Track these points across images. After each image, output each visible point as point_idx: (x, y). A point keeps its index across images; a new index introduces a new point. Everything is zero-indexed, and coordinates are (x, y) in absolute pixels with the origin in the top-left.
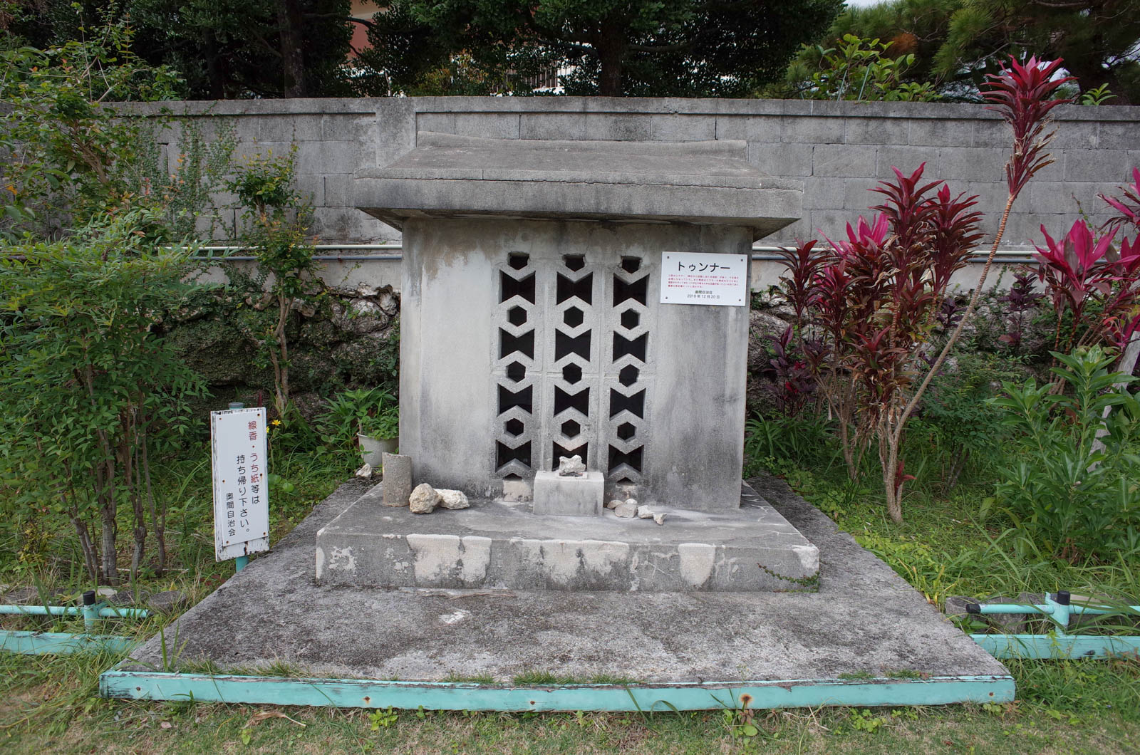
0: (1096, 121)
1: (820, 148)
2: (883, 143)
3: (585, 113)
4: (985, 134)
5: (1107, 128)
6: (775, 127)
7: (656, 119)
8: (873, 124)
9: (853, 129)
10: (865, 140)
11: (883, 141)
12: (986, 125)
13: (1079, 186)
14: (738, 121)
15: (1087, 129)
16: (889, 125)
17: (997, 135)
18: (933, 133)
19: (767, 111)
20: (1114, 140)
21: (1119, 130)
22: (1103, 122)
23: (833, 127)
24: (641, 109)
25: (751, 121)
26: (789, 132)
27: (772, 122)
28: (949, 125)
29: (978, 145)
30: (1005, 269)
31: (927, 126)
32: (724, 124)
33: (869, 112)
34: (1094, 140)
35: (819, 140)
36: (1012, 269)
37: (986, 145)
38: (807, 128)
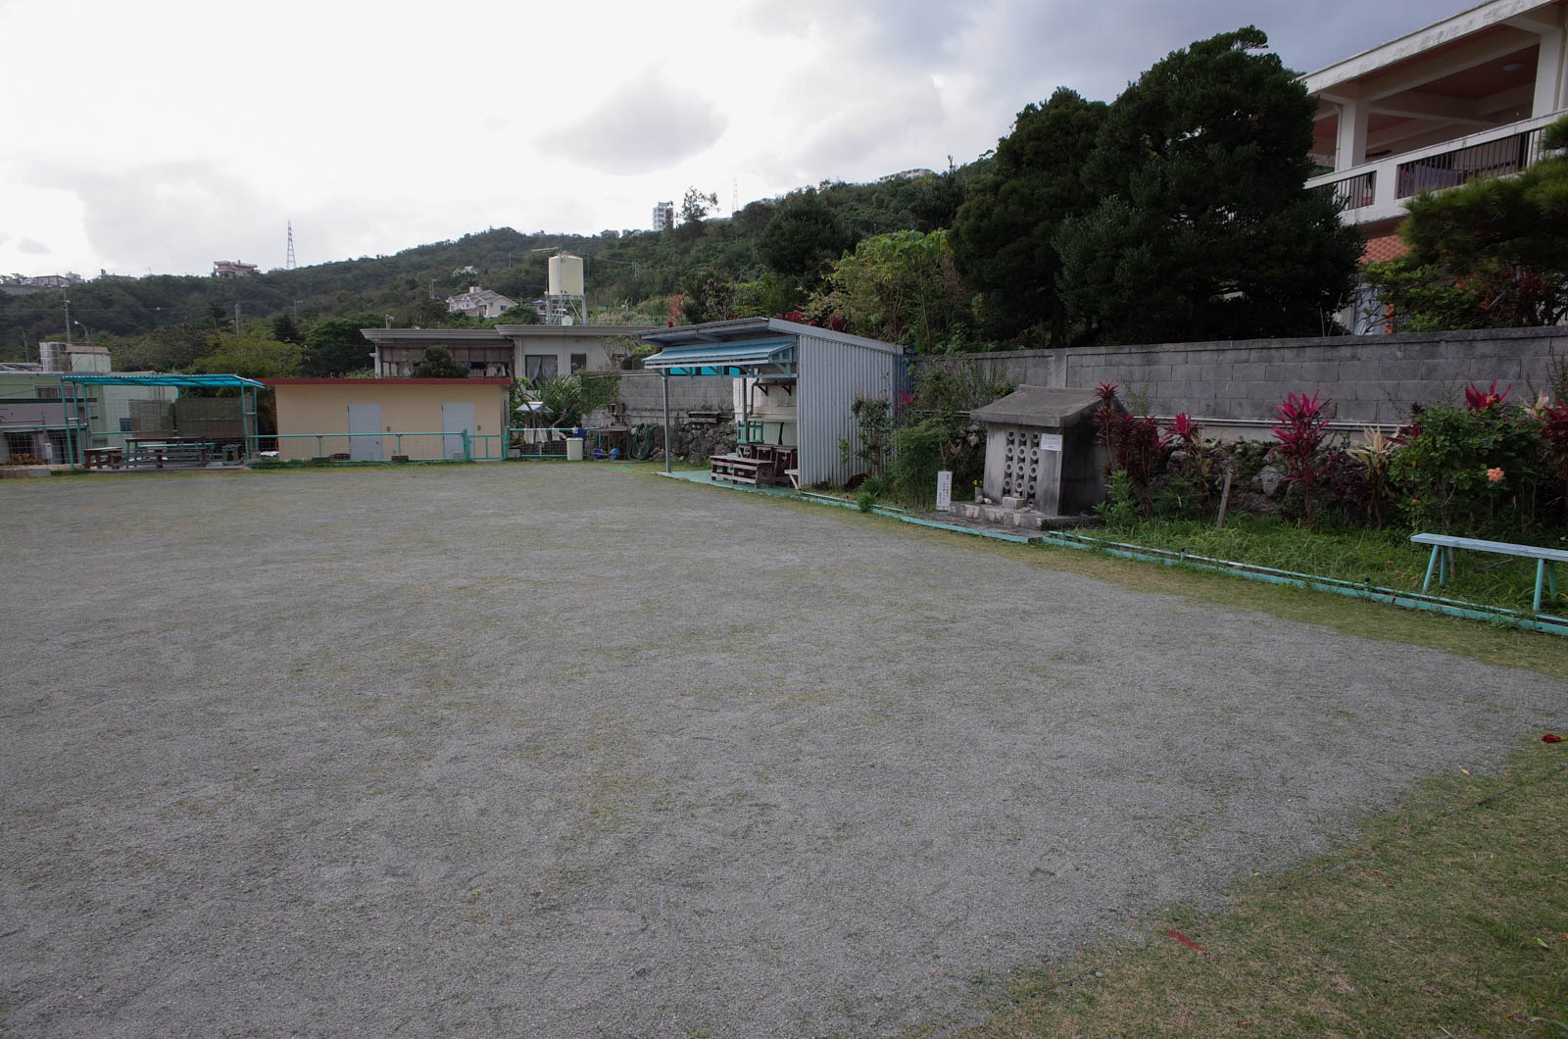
0: (1400, 343)
1: (1236, 366)
2: (1270, 362)
3: (1130, 353)
4: (1329, 354)
5: (1409, 347)
6: (1215, 356)
7: (1160, 354)
8: (1265, 351)
9: (1254, 354)
10: (1260, 360)
11: (1269, 360)
12: (1329, 348)
13: (1389, 383)
14: (1197, 353)
15: (1394, 348)
16: (1273, 352)
17: (1336, 354)
18: (1298, 355)
19: (1209, 348)
20: (1414, 354)
21: (1417, 348)
22: (1405, 343)
23: (1244, 354)
24: (1153, 350)
25: (1203, 353)
26: (1221, 358)
27: (1212, 353)
28: (1307, 349)
29: (1324, 360)
30: (1336, 434)
31: (1295, 351)
32: (1191, 355)
33: (1261, 345)
34: (1399, 354)
35: (1236, 362)
36: (1341, 434)
37: (1329, 360)
38: (1230, 355)
